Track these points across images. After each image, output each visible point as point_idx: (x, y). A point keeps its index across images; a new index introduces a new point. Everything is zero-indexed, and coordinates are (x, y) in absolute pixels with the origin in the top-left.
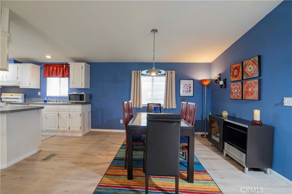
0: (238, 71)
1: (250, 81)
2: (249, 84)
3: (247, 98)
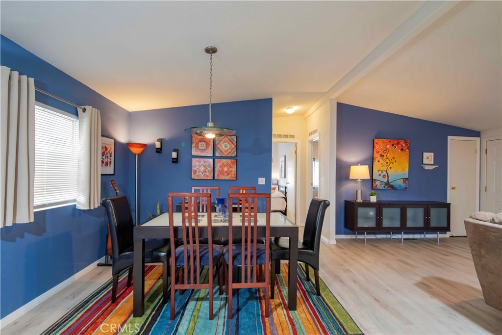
0: (206, 145)
1: (226, 160)
2: (224, 162)
3: (221, 178)
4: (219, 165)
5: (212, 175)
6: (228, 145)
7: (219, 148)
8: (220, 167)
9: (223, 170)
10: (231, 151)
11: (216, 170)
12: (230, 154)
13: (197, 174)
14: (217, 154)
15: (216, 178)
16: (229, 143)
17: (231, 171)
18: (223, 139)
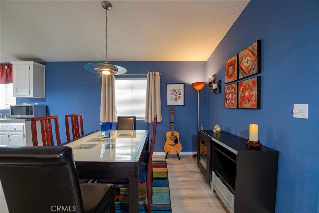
0: (233, 68)
2: (245, 85)
3: (244, 106)
4: (241, 88)
5: (236, 103)
6: (250, 59)
7: (241, 68)
8: (242, 92)
9: (244, 95)
10: (252, 66)
11: (239, 96)
12: (251, 71)
14: (241, 77)
15: (239, 106)
16: (250, 57)
17: (252, 96)
18: (245, 53)
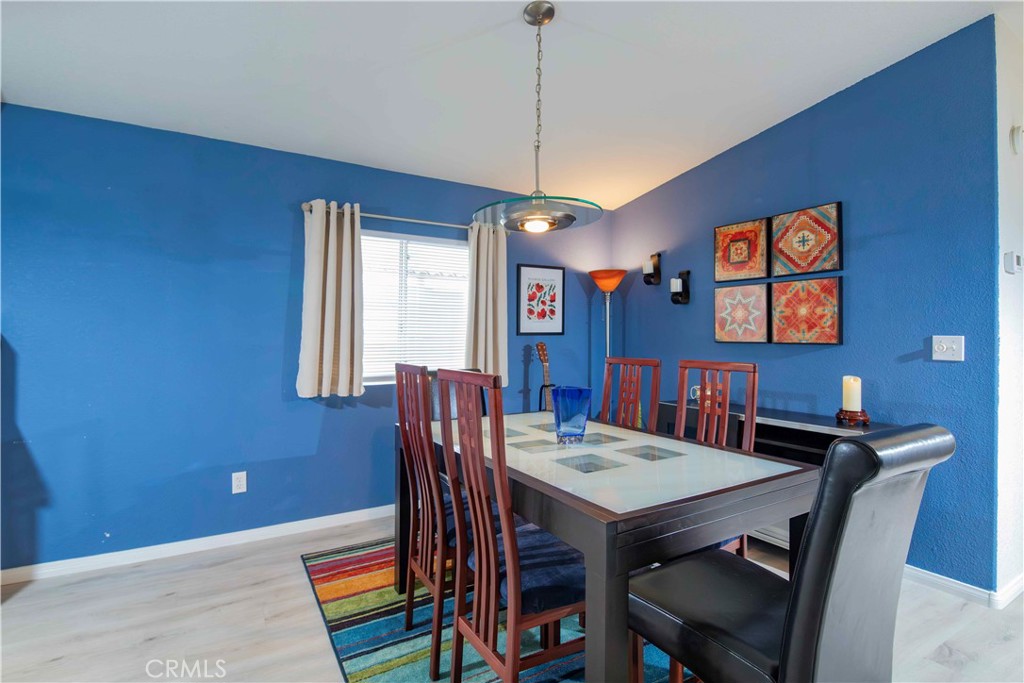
0: (749, 248)
1: (804, 282)
2: (798, 292)
3: (793, 337)
4: (783, 299)
5: (764, 330)
6: (812, 236)
7: (781, 251)
8: (787, 305)
9: (795, 314)
10: (821, 252)
11: (776, 315)
12: (817, 263)
13: (727, 328)
14: (779, 271)
15: (775, 339)
16: (813, 231)
17: (822, 317)
18: (794, 221)
